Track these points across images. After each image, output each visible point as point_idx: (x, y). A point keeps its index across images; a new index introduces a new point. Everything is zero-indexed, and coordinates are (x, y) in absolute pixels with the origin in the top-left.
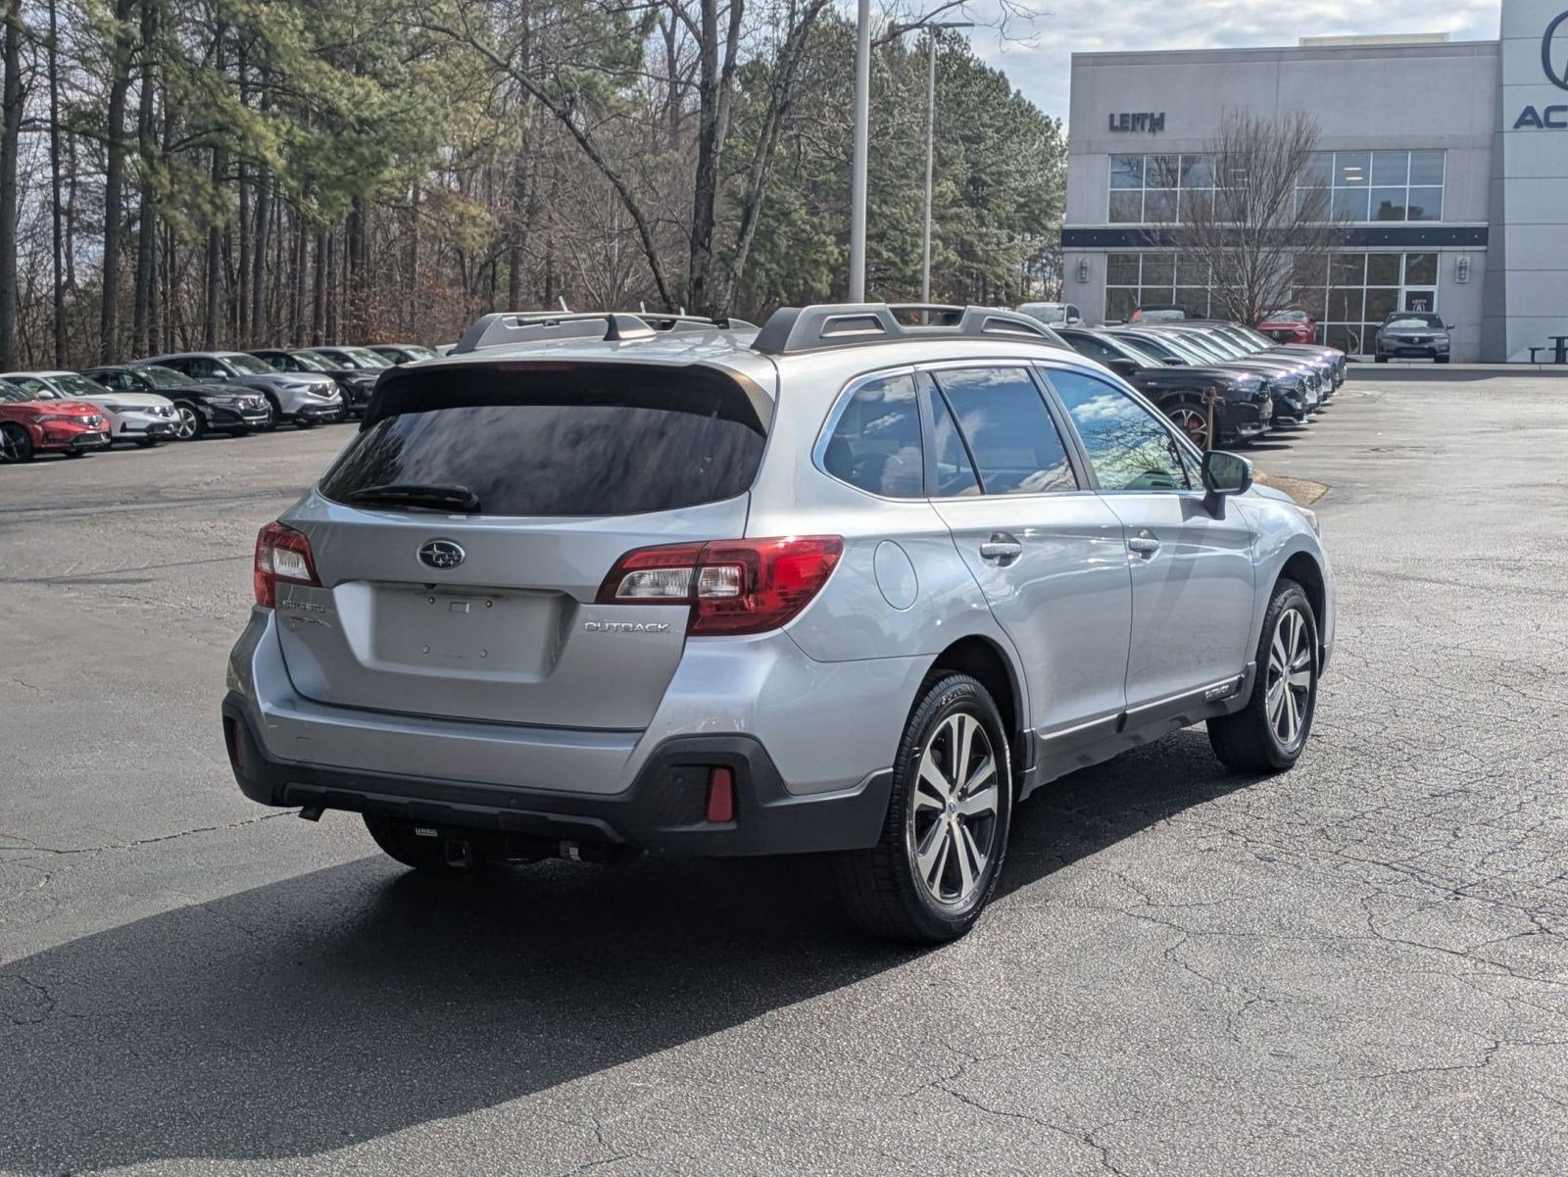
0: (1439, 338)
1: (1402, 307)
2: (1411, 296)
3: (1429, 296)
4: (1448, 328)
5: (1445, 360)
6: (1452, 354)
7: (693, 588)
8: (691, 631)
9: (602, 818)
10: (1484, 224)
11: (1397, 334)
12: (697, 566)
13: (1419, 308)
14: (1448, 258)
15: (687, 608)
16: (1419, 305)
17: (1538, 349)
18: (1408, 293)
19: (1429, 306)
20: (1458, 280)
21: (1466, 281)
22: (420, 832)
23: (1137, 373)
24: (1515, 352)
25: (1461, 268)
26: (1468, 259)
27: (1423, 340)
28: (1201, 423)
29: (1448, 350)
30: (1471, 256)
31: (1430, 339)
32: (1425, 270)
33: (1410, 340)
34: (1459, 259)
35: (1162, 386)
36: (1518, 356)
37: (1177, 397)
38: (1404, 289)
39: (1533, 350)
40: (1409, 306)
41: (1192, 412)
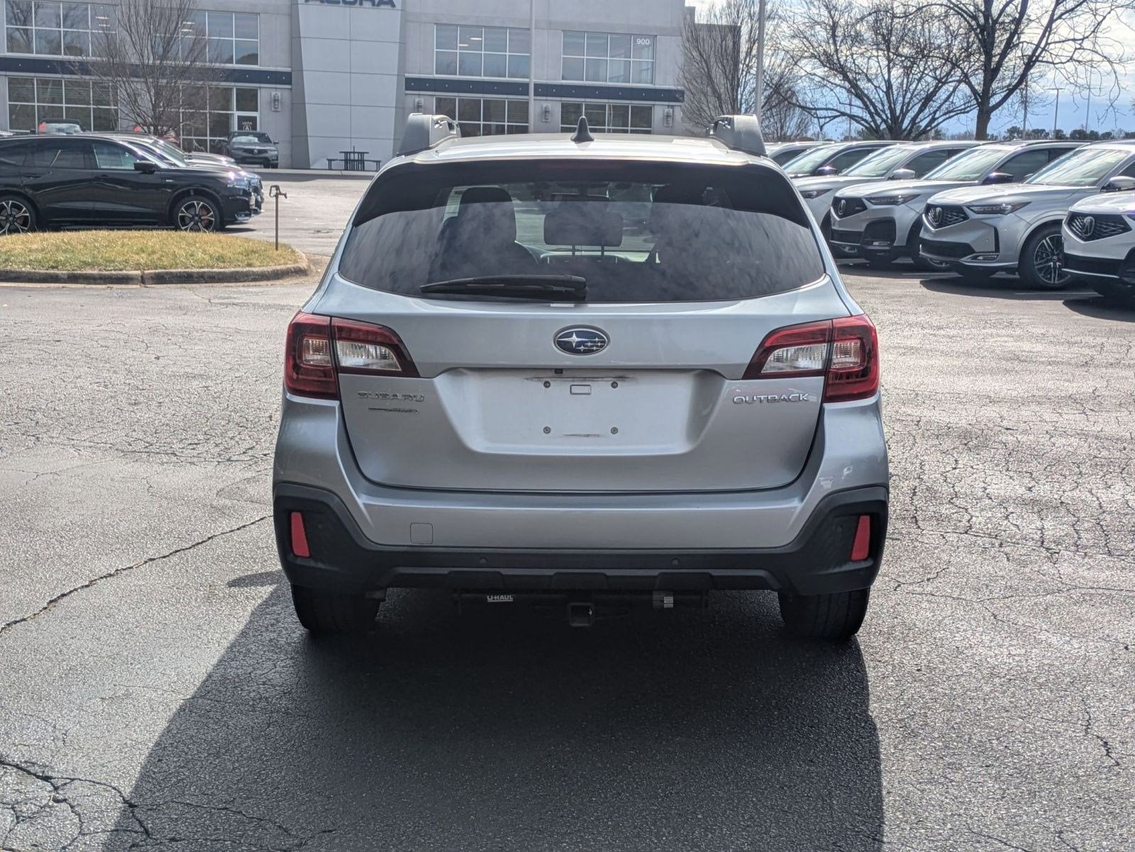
0: (271, 150)
1: (235, 128)
2: (241, 119)
3: (253, 120)
4: (275, 143)
5: (275, 166)
6: (280, 162)
7: (828, 361)
8: (827, 398)
9: (761, 568)
10: (288, 70)
11: (241, 146)
12: (831, 341)
13: (247, 128)
14: (265, 93)
15: (822, 379)
16: (247, 125)
17: (334, 160)
18: (239, 117)
19: (254, 127)
20: (273, 109)
21: (279, 109)
22: (490, 599)
23: (156, 173)
24: (315, 161)
25: (275, 100)
26: (279, 94)
27: (260, 152)
28: (209, 212)
29: (277, 160)
30: (281, 92)
31: (265, 151)
32: (249, 100)
33: (251, 151)
34: (273, 93)
35: (177, 183)
36: (319, 165)
37: (188, 191)
38: (236, 114)
39: (330, 161)
40: (240, 127)
41: (202, 203)
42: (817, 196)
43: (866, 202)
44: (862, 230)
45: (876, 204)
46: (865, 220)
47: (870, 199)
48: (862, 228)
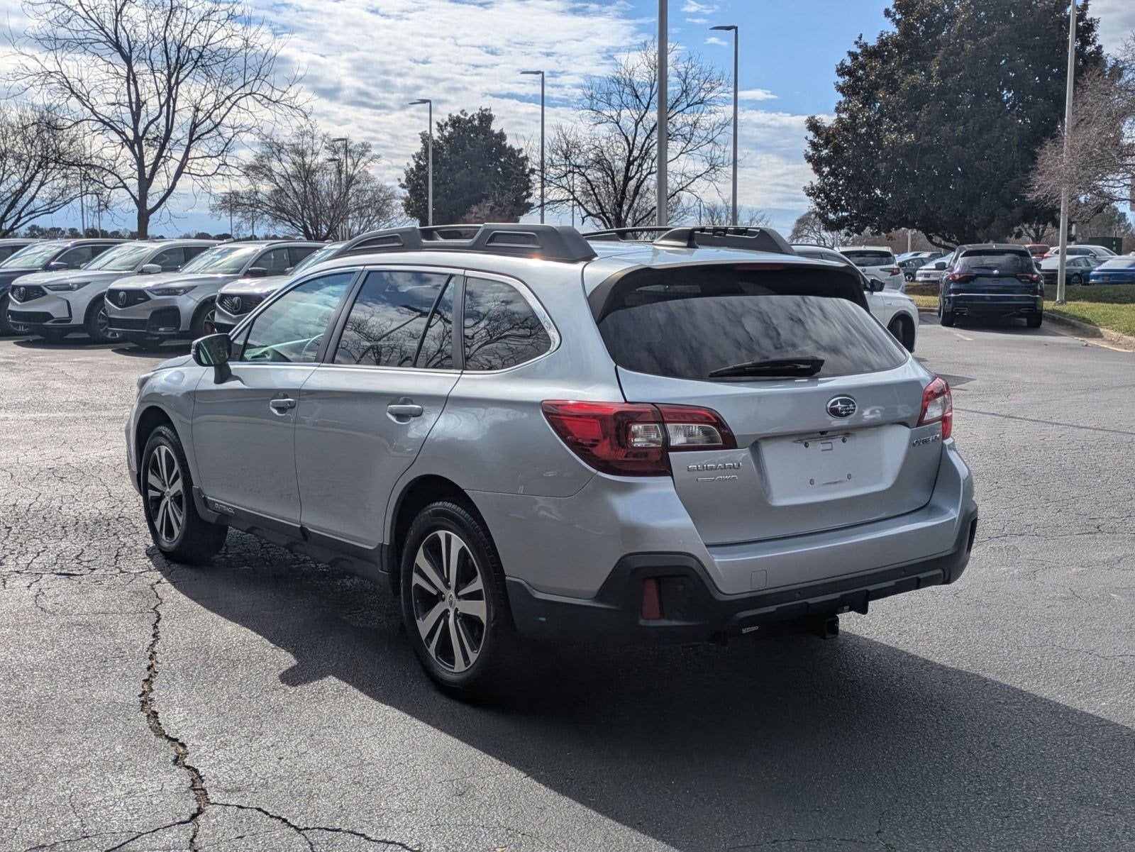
42: (78, 288)
43: (149, 294)
44: (148, 318)
45: (158, 295)
46: (148, 310)
47: (151, 290)
48: (147, 316)
